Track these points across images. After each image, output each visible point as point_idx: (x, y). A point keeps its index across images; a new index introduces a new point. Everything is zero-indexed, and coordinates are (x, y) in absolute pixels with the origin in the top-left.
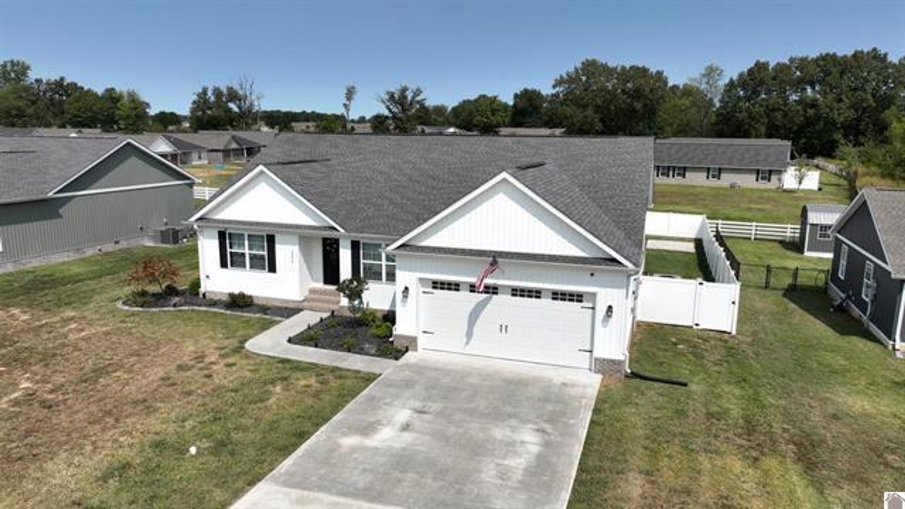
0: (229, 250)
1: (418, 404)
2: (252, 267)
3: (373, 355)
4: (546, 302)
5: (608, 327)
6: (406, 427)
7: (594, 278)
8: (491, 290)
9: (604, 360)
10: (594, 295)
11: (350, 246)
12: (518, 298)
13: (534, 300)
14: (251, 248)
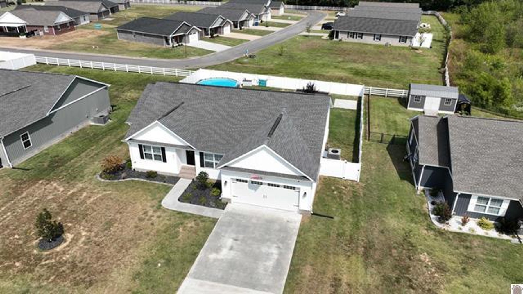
0: (144, 152)
1: (234, 236)
2: (155, 159)
3: (214, 207)
4: (281, 189)
5: (305, 199)
6: (231, 248)
7: (299, 183)
8: (260, 184)
9: (303, 210)
11: (199, 154)
12: (270, 187)
13: (276, 188)
14: (154, 151)
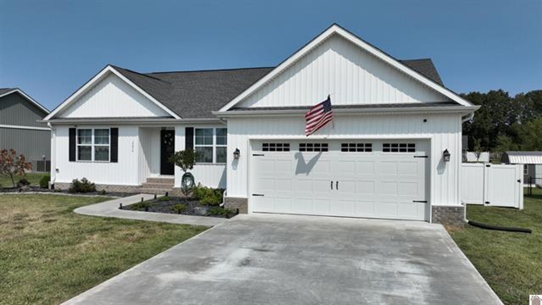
0: (77, 145)
1: (257, 245)
2: (96, 159)
3: (204, 215)
4: (377, 154)
5: (444, 175)
7: (426, 123)
8: (321, 148)
9: (442, 208)
10: (428, 141)
11: (184, 132)
12: (349, 153)
13: (364, 153)
14: (96, 142)
